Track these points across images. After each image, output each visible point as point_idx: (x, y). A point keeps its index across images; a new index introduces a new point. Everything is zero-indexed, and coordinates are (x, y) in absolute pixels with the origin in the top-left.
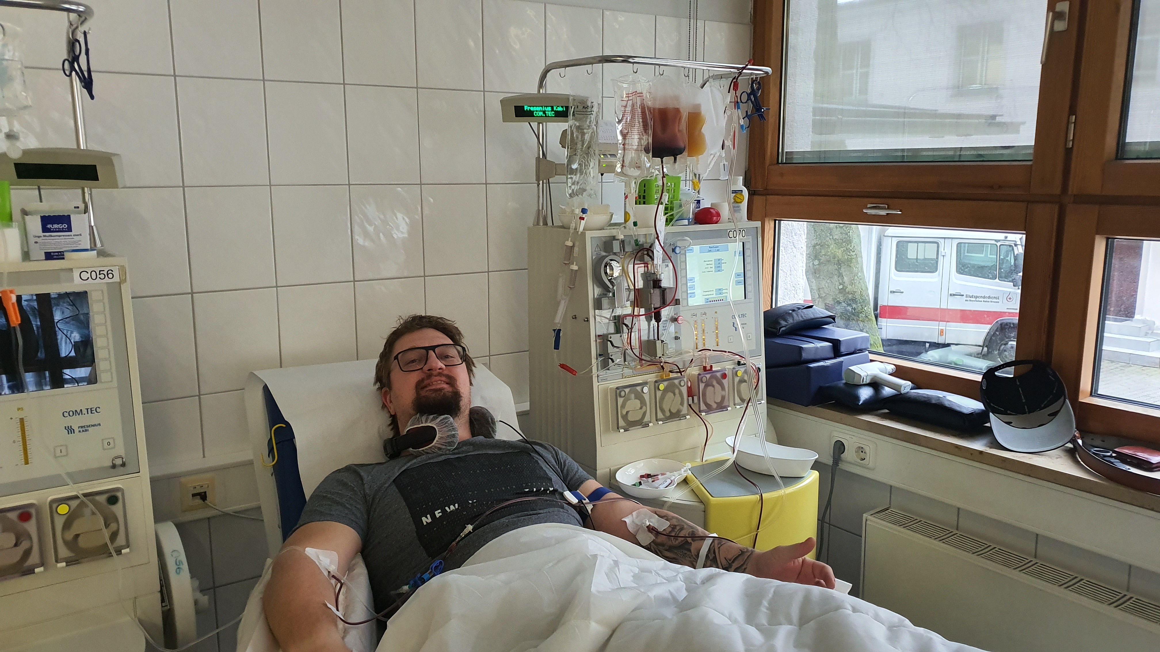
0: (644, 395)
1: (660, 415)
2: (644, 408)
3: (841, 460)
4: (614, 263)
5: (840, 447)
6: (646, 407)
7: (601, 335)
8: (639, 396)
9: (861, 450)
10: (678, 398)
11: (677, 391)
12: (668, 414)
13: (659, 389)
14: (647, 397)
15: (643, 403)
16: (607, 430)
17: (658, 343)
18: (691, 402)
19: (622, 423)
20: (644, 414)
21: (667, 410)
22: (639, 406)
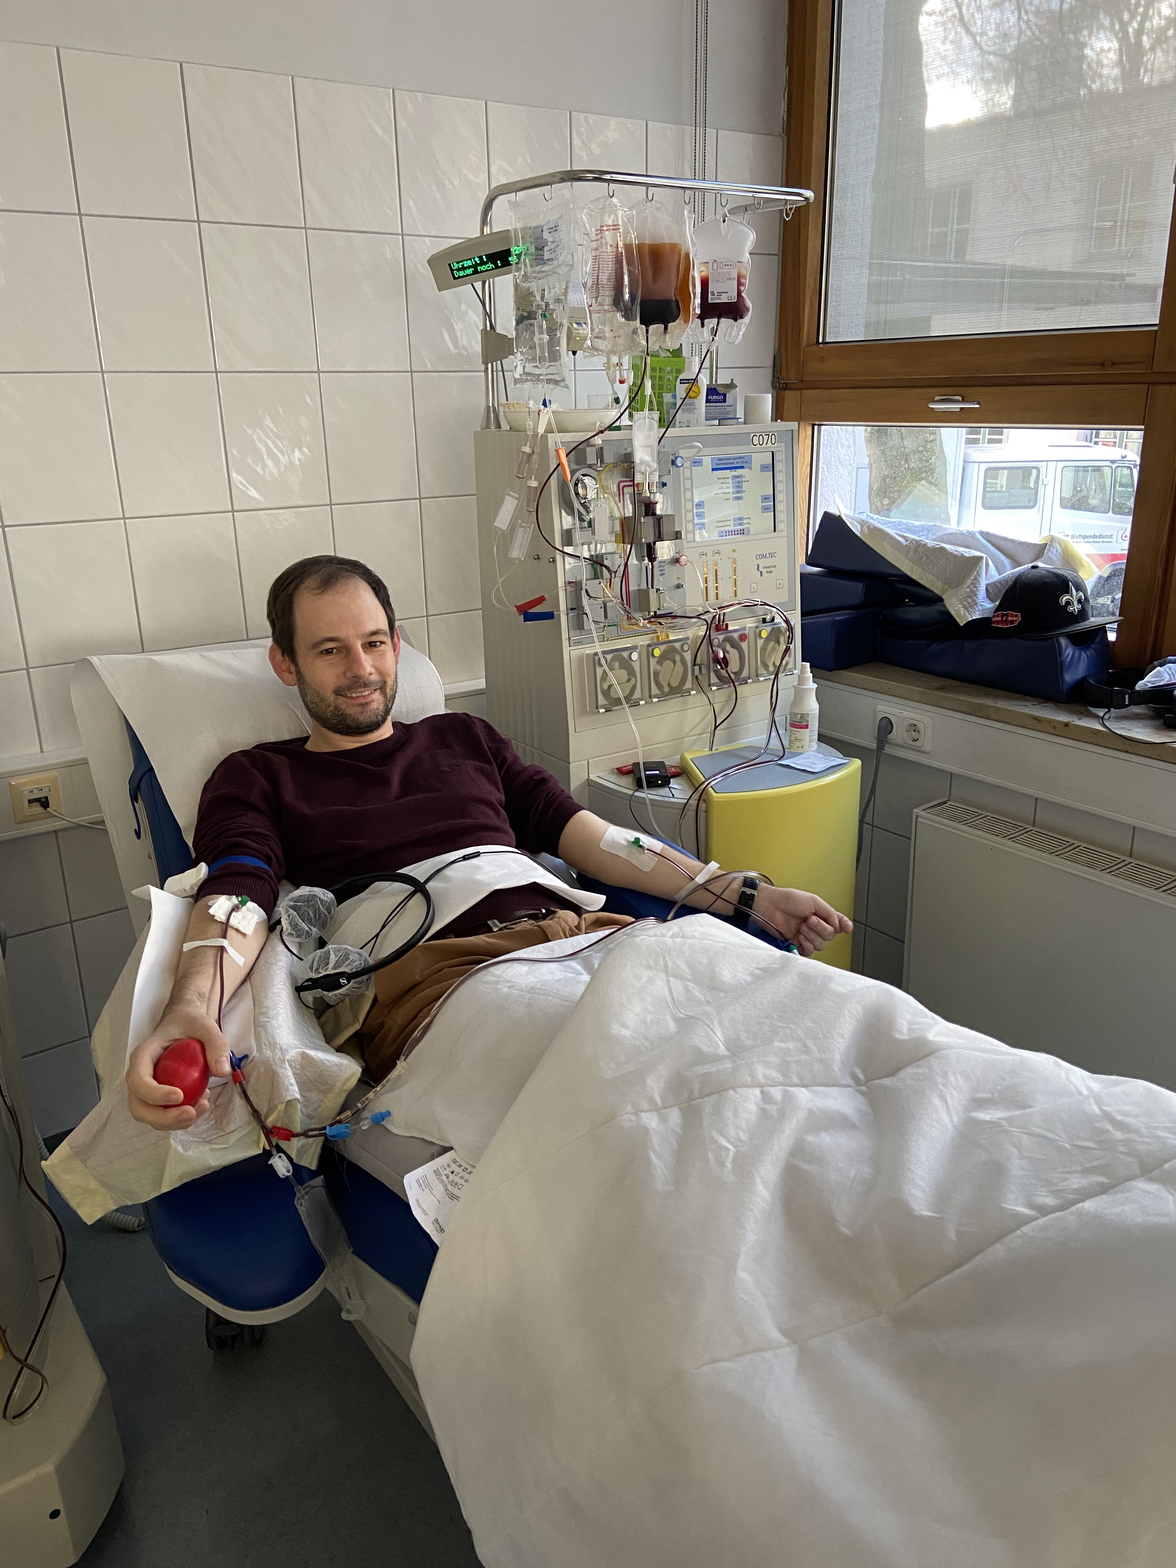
0: (633, 663)
1: (655, 690)
2: (633, 680)
3: (888, 743)
4: (587, 480)
5: (886, 726)
6: (636, 679)
7: (573, 582)
8: (626, 665)
9: (914, 728)
10: (679, 667)
11: (678, 658)
12: (667, 689)
13: (653, 655)
14: (637, 667)
15: (631, 672)
16: (583, 712)
17: (652, 593)
18: (697, 672)
19: (602, 700)
20: (633, 688)
21: (665, 684)
22: (626, 678)
